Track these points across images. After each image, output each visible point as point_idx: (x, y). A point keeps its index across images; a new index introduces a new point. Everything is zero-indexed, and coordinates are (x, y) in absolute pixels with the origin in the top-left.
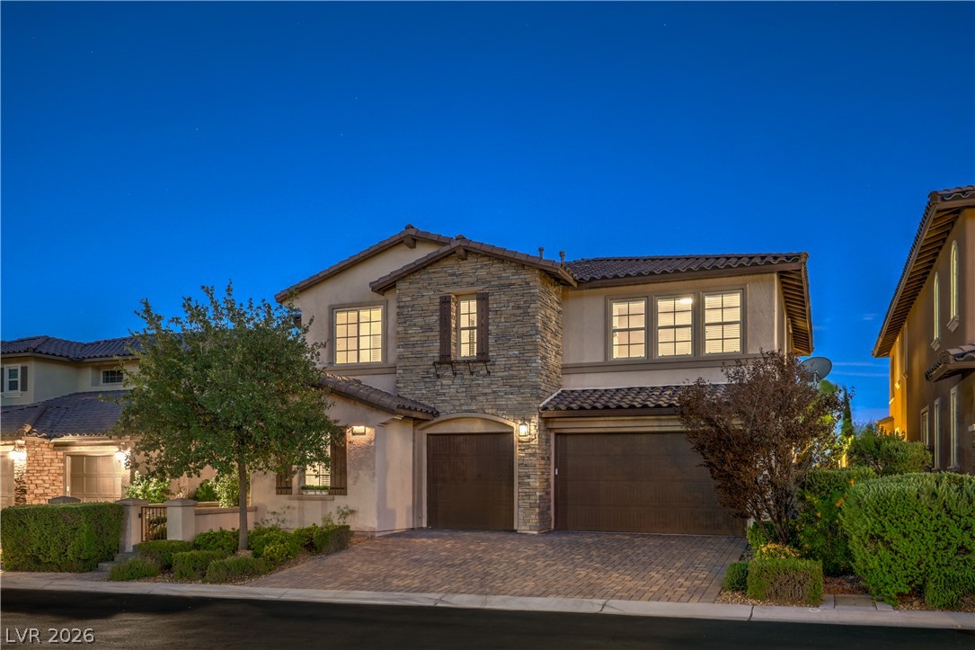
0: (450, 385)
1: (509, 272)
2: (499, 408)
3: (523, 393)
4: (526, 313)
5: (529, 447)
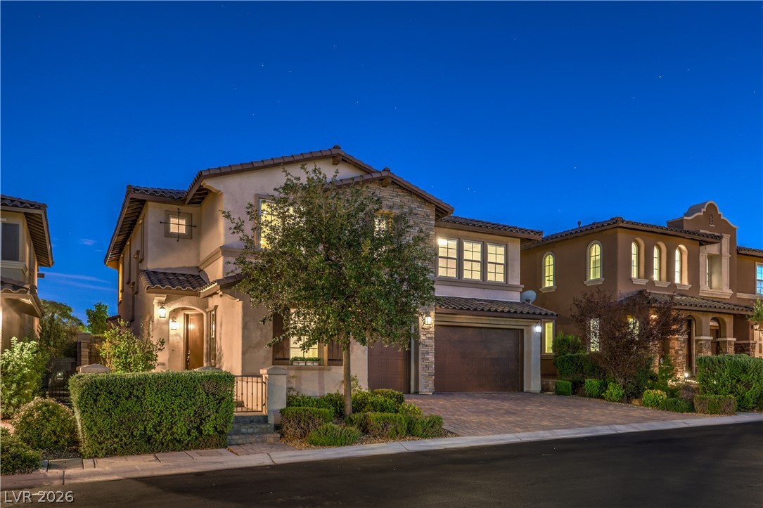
1: (416, 205)
5: (428, 333)
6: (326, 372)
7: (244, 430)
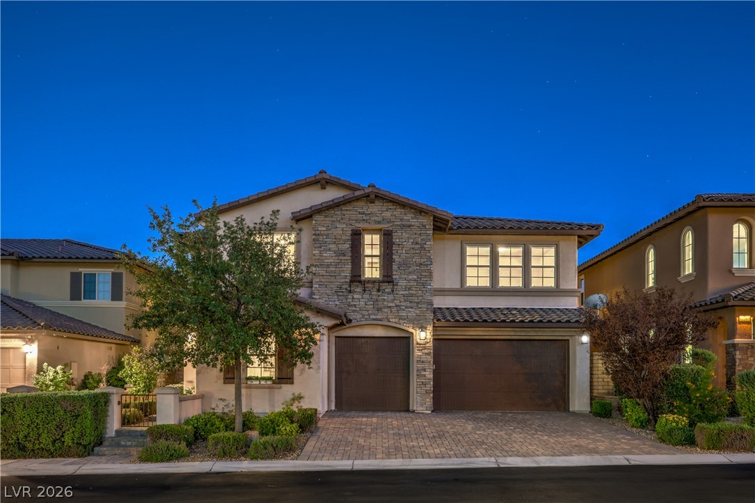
0: (359, 298)
1: (409, 216)
2: (401, 318)
3: (421, 308)
4: (422, 248)
5: (425, 348)
6: (276, 391)
7: (123, 443)
